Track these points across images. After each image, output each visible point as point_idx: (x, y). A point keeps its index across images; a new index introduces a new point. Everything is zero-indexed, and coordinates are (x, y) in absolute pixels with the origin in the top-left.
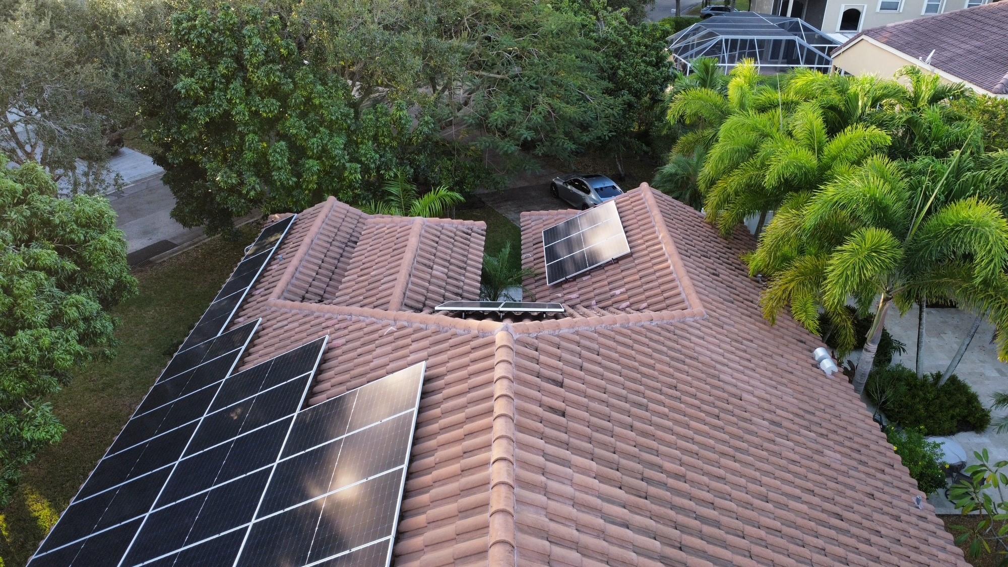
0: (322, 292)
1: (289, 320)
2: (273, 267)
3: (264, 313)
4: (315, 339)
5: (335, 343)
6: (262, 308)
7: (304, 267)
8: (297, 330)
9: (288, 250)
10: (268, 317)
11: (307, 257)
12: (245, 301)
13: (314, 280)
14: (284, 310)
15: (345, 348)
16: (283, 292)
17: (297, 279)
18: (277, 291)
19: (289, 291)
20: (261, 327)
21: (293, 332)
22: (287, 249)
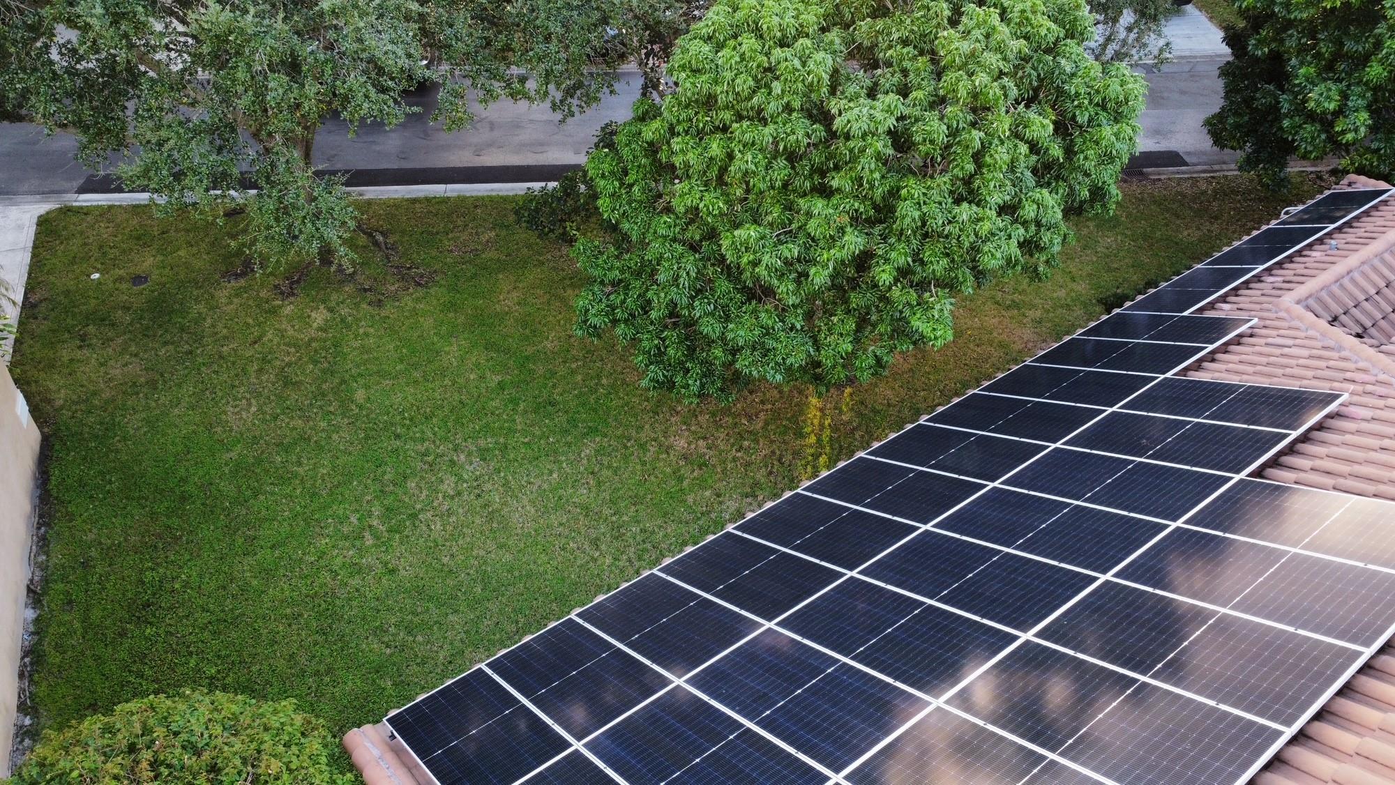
0: (1368, 324)
1: (1298, 342)
2: (1314, 254)
3: (1265, 314)
4: (1323, 388)
5: (1352, 410)
6: (1265, 306)
7: (1364, 274)
8: (1301, 361)
9: (1350, 238)
10: (1268, 323)
11: (1377, 262)
12: (1246, 284)
13: (1367, 300)
14: (1296, 323)
15: (1365, 426)
16: (1310, 296)
17: (1342, 287)
18: (1301, 291)
19: (1320, 300)
20: (1250, 331)
21: (1293, 362)
22: (1350, 236)
